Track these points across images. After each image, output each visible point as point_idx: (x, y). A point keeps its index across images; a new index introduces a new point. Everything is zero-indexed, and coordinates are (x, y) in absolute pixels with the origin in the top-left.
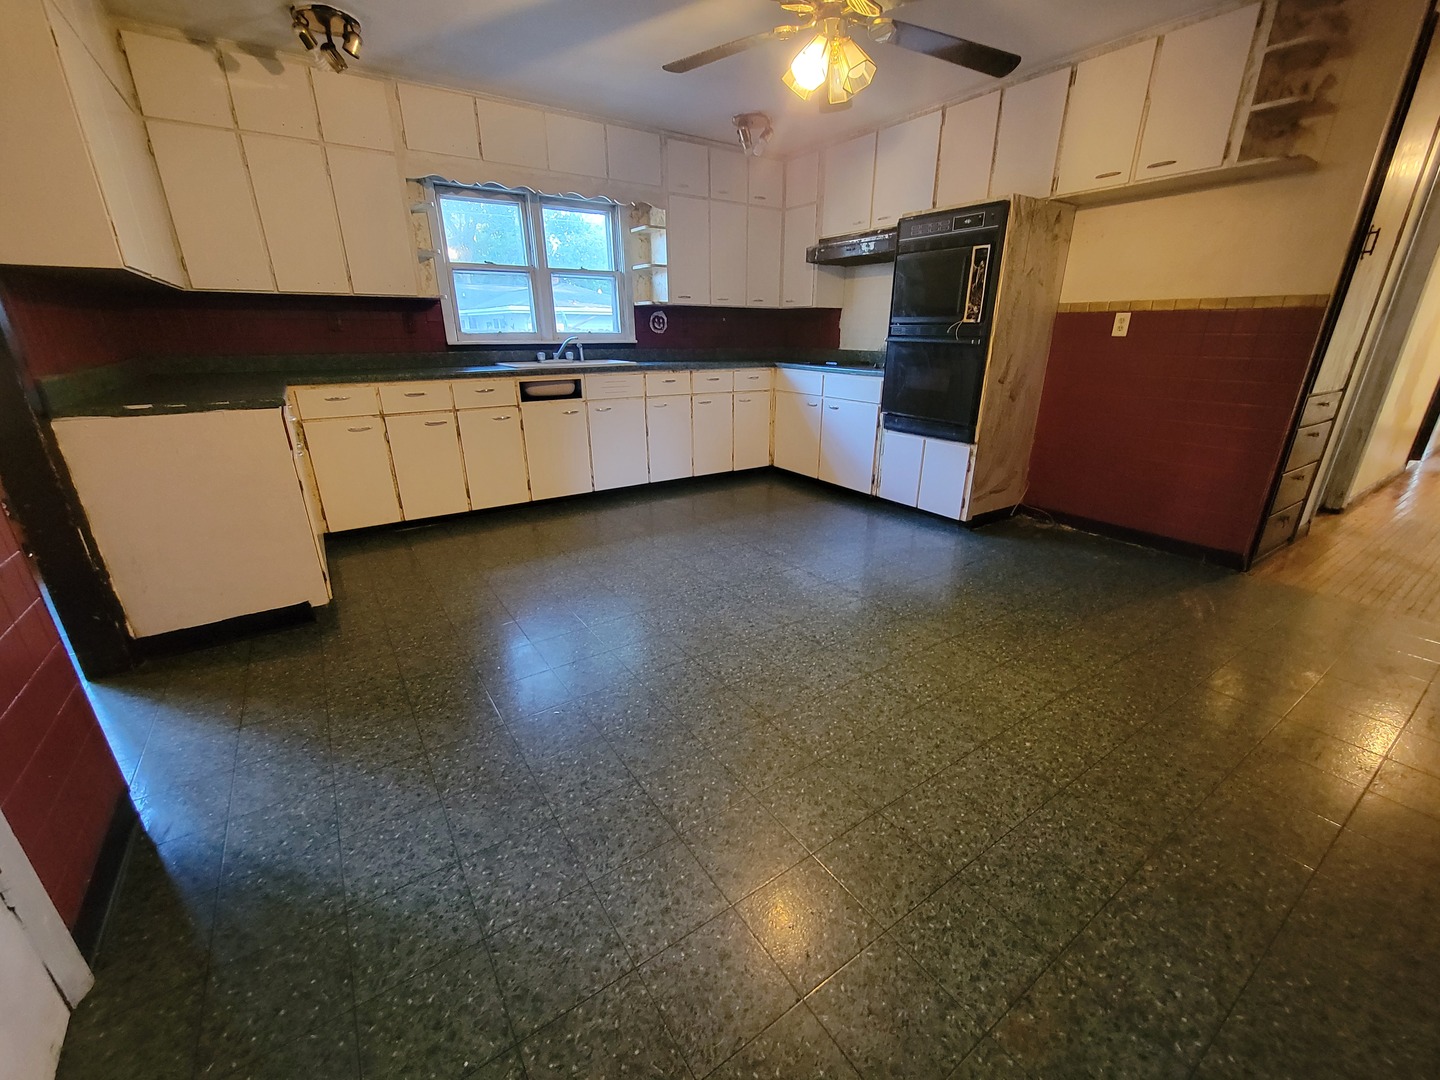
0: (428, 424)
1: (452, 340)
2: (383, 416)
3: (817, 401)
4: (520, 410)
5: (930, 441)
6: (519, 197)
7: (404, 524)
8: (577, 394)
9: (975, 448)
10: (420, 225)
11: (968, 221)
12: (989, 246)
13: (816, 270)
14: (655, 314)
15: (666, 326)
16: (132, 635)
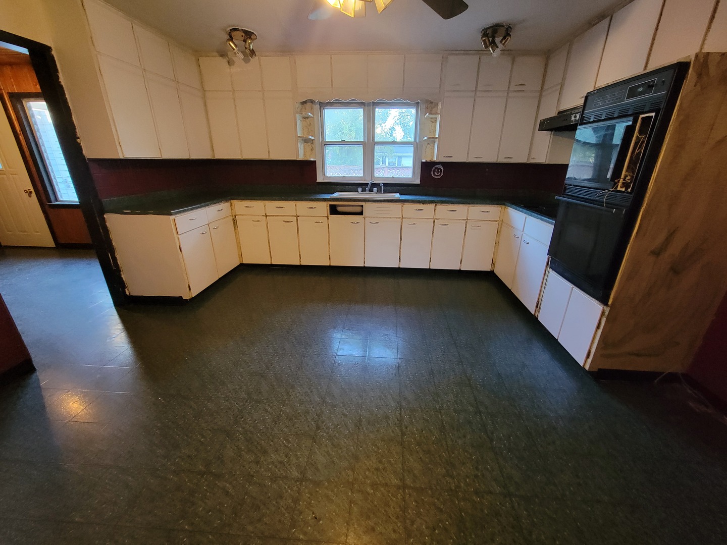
0: (284, 221)
1: (320, 179)
2: (266, 216)
3: (519, 234)
4: (328, 219)
5: (577, 290)
6: (361, 104)
7: (272, 265)
8: (361, 213)
9: (607, 310)
10: (310, 124)
11: (641, 89)
12: (653, 114)
13: (552, 136)
14: (436, 166)
15: (442, 174)
16: (128, 293)
